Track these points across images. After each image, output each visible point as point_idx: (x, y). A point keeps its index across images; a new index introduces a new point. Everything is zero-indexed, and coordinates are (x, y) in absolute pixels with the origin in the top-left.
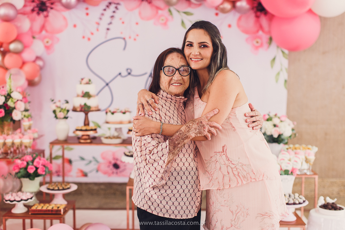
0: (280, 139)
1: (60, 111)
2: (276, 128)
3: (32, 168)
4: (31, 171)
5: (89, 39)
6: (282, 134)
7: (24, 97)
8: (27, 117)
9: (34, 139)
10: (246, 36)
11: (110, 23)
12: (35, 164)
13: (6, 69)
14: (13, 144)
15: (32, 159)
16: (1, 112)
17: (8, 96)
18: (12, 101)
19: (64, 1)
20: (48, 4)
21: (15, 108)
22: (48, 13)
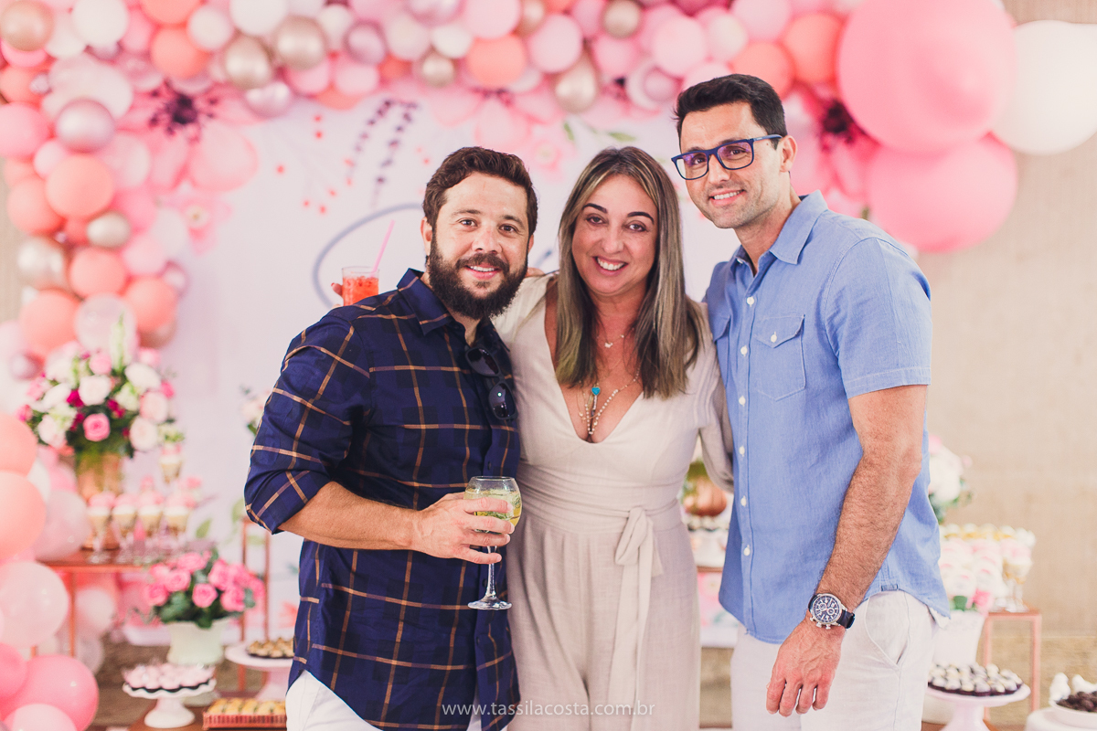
3: (204, 592)
5: (323, 210)
7: (164, 383)
8: (174, 440)
11: (388, 163)
12: (214, 578)
13: (78, 298)
14: (135, 518)
15: (203, 563)
16: (96, 426)
17: (119, 377)
18: (133, 391)
19: (254, 96)
20: (200, 104)
21: (136, 414)
22: (200, 129)
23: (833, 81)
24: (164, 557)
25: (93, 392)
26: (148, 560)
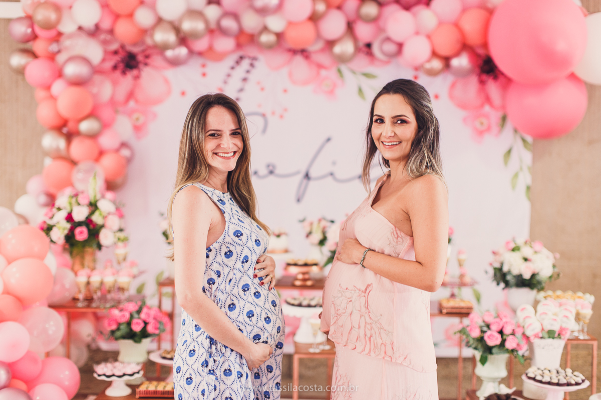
0: (534, 282)
2: (528, 263)
3: (137, 323)
4: (137, 328)
6: (538, 274)
7: (118, 209)
8: (123, 241)
9: (134, 277)
10: (461, 113)
11: (241, 90)
12: (143, 316)
13: (74, 163)
14: (102, 283)
15: (137, 308)
16: (81, 233)
17: (93, 206)
18: (101, 214)
19: (169, 53)
20: (140, 58)
21: (102, 226)
22: (140, 71)
23: (485, 45)
24: (117, 304)
25: (80, 214)
26: (108, 305)
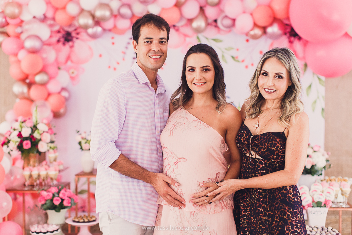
0: (313, 170)
1: (86, 143)
2: (309, 159)
3: (57, 200)
4: (57, 203)
5: (115, 69)
6: (315, 165)
7: (50, 129)
8: (53, 149)
9: (60, 171)
12: (61, 195)
13: (32, 101)
14: (39, 176)
15: (57, 190)
16: (27, 144)
17: (34, 128)
18: (38, 133)
19: (90, 31)
20: (74, 34)
21: (40, 140)
22: (73, 43)
25: (26, 133)
